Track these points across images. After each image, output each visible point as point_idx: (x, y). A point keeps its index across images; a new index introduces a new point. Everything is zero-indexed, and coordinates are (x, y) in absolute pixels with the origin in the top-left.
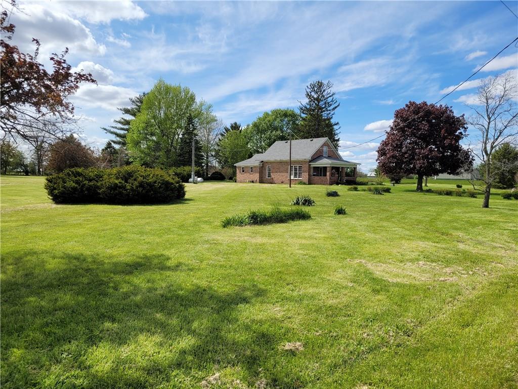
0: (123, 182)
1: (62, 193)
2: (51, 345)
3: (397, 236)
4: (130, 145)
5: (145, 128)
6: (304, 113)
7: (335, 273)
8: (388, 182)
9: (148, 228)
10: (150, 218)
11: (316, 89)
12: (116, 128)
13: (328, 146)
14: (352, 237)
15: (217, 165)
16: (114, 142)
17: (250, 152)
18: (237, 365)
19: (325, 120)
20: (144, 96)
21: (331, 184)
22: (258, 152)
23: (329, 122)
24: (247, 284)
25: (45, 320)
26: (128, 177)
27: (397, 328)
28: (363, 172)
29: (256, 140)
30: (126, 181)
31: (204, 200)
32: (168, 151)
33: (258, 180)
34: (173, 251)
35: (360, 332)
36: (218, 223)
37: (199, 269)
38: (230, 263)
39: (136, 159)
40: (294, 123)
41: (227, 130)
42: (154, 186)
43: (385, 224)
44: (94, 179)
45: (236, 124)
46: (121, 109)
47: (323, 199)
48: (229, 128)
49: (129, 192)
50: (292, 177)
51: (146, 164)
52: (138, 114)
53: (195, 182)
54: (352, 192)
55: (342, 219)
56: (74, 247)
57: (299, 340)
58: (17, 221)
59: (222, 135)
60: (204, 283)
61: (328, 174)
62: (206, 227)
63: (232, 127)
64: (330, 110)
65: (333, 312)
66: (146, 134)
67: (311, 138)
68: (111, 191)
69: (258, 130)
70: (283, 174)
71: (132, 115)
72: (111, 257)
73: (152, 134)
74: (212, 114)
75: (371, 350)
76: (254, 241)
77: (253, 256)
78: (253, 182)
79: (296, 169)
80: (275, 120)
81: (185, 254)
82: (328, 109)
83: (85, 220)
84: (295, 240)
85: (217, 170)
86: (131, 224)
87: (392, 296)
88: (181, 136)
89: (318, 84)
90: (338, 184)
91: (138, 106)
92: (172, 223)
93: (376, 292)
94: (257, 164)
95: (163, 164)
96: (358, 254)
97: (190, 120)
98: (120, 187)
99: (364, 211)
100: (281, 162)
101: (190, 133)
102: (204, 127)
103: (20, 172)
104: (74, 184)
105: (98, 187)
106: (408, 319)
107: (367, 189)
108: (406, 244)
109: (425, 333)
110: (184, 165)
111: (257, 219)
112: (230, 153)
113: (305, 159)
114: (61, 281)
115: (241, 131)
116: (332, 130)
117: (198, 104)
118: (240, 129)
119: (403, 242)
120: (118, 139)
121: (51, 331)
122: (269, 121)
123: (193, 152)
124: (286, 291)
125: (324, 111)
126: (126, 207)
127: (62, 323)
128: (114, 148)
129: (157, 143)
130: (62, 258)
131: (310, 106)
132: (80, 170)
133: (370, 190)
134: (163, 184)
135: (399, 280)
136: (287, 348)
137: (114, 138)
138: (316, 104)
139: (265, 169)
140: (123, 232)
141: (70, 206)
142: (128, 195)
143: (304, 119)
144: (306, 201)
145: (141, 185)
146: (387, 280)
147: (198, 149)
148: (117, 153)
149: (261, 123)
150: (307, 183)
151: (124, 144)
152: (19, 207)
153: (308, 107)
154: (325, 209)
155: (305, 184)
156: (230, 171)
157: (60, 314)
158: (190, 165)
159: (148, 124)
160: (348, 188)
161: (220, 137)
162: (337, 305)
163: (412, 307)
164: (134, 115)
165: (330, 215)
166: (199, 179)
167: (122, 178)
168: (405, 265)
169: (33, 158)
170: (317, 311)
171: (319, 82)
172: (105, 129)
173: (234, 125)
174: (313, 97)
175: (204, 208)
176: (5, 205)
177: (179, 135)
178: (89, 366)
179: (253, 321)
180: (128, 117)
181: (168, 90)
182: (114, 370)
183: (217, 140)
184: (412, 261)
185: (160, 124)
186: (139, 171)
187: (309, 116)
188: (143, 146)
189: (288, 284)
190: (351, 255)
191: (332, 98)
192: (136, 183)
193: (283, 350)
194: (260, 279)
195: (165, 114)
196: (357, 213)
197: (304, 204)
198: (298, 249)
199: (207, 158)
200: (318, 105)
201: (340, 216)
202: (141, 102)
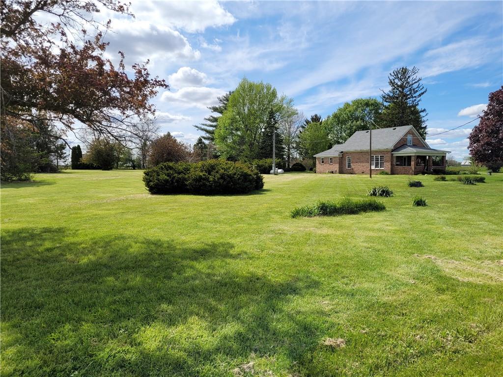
0: (207, 174)
1: (156, 185)
2: (112, 321)
3: (481, 231)
4: (218, 140)
5: (231, 124)
6: (387, 102)
7: (398, 269)
8: (485, 171)
9: (222, 217)
10: (226, 208)
11: (399, 76)
12: (206, 125)
13: (413, 134)
14: (426, 230)
15: (298, 157)
16: (205, 138)
17: (330, 143)
18: (273, 356)
19: (410, 107)
20: (230, 94)
21: (416, 173)
22: (339, 143)
23: (414, 110)
24: (301, 275)
25: (115, 298)
26: (211, 169)
27: (458, 332)
28: (456, 160)
29: (337, 130)
30: (209, 174)
31: (280, 190)
32: (251, 144)
33: (338, 171)
34: (238, 240)
35: (412, 333)
36: (288, 214)
37: (258, 258)
38: (289, 254)
39: (223, 153)
40: (377, 112)
41: (307, 122)
42: (234, 177)
43: (469, 217)
44: (182, 172)
45: (316, 116)
46: (210, 108)
47: (405, 189)
48: (310, 120)
49: (212, 184)
50: (373, 167)
51: (231, 158)
52: (225, 111)
53: (276, 174)
54: (438, 182)
55: (421, 211)
56: (155, 234)
57: (342, 336)
58: (116, 209)
59: (303, 127)
60: (260, 272)
61: (413, 163)
62: (276, 217)
63: (312, 119)
64: (415, 97)
65: (386, 309)
66: (232, 129)
67: (394, 127)
68: (196, 183)
69: (339, 121)
70: (364, 164)
71: (220, 112)
72: (183, 243)
73: (237, 130)
74: (293, 108)
75: (421, 354)
76: (319, 232)
77: (314, 248)
78: (332, 172)
79: (377, 159)
80: (356, 109)
81: (249, 243)
82: (414, 96)
83: (170, 209)
84: (361, 233)
85: (298, 161)
86: (208, 213)
87: (459, 297)
88: (263, 130)
89: (402, 71)
90: (423, 173)
91: (225, 104)
92: (244, 213)
93: (440, 291)
94: (337, 154)
95: (246, 157)
96: (429, 249)
97: (272, 115)
98: (204, 179)
99: (448, 202)
100: (362, 153)
101: (271, 126)
102: (285, 121)
103: (129, 166)
104: (166, 177)
105: (185, 180)
106: (473, 324)
107: (456, 179)
108: (489, 240)
109: (492, 341)
110: (266, 157)
111: (327, 210)
112: (310, 145)
113: (387, 149)
114: (136, 264)
115: (321, 122)
116: (419, 117)
117: (280, 98)
118: (321, 120)
119: (487, 236)
120: (208, 135)
121: (116, 308)
122: (350, 112)
123: (274, 145)
124: (339, 284)
125: (409, 98)
126: (209, 197)
127: (127, 302)
128: (204, 144)
129: (242, 137)
130: (143, 243)
131: (394, 94)
132: (171, 164)
133: (460, 180)
134: (242, 176)
135: (471, 279)
136: (327, 343)
137: (204, 134)
138: (399, 91)
139: (345, 160)
140: (200, 221)
141: (162, 196)
142: (210, 186)
143: (386, 108)
144: (383, 191)
145: (222, 177)
146: (457, 278)
147: (279, 141)
148: (207, 148)
149: (341, 114)
150: (390, 173)
151: (212, 139)
152: (122, 198)
153: (391, 95)
154: (404, 200)
155: (387, 174)
156: (311, 162)
157: (127, 294)
158: (272, 157)
159: (233, 121)
160: (434, 178)
161: (301, 129)
162: (392, 303)
163: (480, 311)
164: (221, 112)
165: (407, 206)
166: (280, 171)
167: (206, 171)
168: (482, 263)
169: (138, 154)
170: (368, 308)
171: (403, 68)
172: (197, 127)
173: (314, 117)
174: (397, 84)
175: (278, 199)
176: (111, 195)
177: (261, 129)
178: (139, 344)
179: (299, 312)
180: (217, 115)
181: (251, 87)
182: (159, 349)
183: (298, 132)
184: (492, 259)
185: (244, 119)
186: (220, 164)
187: (393, 104)
188: (229, 141)
189: (343, 278)
190: (420, 250)
191: (417, 84)
192: (218, 175)
193: (322, 345)
194: (315, 271)
195: (249, 110)
196: (439, 205)
197: (381, 195)
198: (362, 242)
199: (289, 150)
200: (402, 92)
201: (419, 207)
202: (228, 100)
